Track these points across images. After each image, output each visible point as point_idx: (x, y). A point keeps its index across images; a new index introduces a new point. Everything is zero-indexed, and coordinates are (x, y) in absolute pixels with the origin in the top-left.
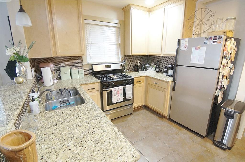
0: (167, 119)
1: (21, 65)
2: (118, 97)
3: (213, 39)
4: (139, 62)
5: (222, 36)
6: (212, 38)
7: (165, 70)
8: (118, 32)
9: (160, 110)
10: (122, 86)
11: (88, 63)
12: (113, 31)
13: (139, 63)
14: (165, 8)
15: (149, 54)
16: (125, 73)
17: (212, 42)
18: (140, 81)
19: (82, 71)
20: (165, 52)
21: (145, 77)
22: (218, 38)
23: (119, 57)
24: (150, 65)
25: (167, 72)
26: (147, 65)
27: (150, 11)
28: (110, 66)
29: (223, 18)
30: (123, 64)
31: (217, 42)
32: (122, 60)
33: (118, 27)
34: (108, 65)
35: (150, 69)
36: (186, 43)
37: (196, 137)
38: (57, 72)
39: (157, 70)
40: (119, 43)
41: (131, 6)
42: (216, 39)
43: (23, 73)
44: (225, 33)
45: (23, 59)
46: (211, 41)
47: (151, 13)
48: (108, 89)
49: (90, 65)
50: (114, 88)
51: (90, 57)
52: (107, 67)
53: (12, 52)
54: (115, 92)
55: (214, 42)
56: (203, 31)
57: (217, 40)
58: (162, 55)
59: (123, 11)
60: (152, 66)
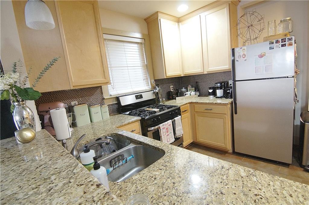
0: (230, 154)
1: (23, 108)
2: (168, 137)
3: (281, 42)
4: (171, 87)
5: (292, 37)
6: (279, 41)
7: (211, 91)
8: (143, 49)
9: (220, 144)
10: (170, 120)
11: (111, 95)
12: (137, 48)
13: (171, 89)
14: (200, 16)
15: (185, 74)
16: (161, 104)
17: (280, 46)
18: (185, 111)
19: (106, 109)
20: (209, 69)
21: (188, 104)
22: (287, 40)
23: (149, 84)
24: (187, 88)
25: (214, 94)
26: (184, 90)
27: (179, 21)
28: (141, 97)
29: (275, 21)
30: (157, 91)
31: (287, 45)
32: (152, 86)
33: (142, 43)
34: (139, 95)
35: (188, 93)
36: (244, 52)
37: (279, 167)
38: (71, 115)
39: (198, 93)
40: (146, 64)
41: (159, 14)
42: (285, 41)
43: (27, 122)
44: (286, 35)
45: (28, 95)
46: (278, 44)
47: (180, 24)
48: (153, 128)
49: (114, 98)
50: (161, 124)
51: (112, 86)
52: (137, 97)
53: (7, 83)
54: (164, 130)
55: (282, 46)
56: (255, 37)
57: (287, 43)
58: (206, 73)
59: (146, 22)
60: (190, 90)
